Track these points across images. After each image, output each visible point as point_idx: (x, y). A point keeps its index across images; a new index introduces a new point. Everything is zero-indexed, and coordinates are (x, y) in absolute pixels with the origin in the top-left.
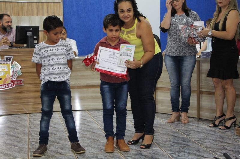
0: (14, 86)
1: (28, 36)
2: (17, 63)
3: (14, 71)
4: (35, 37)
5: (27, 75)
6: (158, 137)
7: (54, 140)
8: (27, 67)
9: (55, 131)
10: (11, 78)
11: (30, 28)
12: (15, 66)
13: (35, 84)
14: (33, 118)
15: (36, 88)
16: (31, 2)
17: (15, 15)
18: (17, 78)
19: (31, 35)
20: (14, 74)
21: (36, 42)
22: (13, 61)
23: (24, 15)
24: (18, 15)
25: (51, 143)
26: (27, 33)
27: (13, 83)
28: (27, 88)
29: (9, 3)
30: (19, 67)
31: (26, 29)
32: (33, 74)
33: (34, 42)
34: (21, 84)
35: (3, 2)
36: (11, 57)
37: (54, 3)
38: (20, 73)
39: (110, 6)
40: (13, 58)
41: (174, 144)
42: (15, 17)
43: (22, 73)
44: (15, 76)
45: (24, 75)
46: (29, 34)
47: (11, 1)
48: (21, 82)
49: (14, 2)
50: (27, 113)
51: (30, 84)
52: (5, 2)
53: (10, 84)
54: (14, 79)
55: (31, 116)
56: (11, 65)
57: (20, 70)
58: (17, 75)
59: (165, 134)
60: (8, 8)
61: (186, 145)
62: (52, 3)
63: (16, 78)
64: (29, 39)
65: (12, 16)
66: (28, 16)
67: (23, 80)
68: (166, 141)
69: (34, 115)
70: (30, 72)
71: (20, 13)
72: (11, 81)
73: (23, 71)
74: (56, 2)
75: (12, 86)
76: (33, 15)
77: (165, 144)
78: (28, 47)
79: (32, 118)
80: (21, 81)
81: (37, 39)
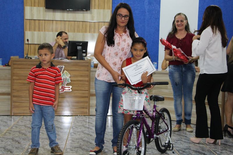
0: (64, 92)
1: (78, 49)
2: (67, 72)
3: (64, 79)
4: (84, 51)
5: (75, 83)
6: (180, 145)
7: (88, 140)
8: (75, 76)
9: (92, 132)
10: (62, 85)
11: (80, 43)
12: (65, 75)
13: (81, 90)
14: (77, 120)
15: (81, 94)
16: (85, 22)
17: (72, 32)
18: (67, 84)
19: (81, 49)
20: (64, 81)
21: (84, 55)
22: (64, 70)
23: (79, 32)
24: (74, 32)
25: (85, 143)
26: (78, 47)
27: (63, 89)
28: (75, 94)
29: (67, 22)
30: (68, 75)
31: (77, 44)
32: (79, 82)
33: (82, 55)
34: (69, 90)
35: (63, 21)
36: (63, 67)
37: (104, 22)
38: (69, 80)
39: (152, 26)
40: (64, 68)
41: (192, 151)
42: (71, 33)
43: (70, 81)
44: (65, 83)
45: (73, 82)
46: (79, 48)
47: (69, 20)
48: (70, 89)
49: (72, 21)
50: (74, 115)
51: (77, 90)
52: (65, 21)
53: (61, 90)
54: (64, 86)
55: (76, 118)
56: (62, 74)
57: (69, 78)
58: (67, 82)
59: (187, 143)
60: (67, 26)
61: (203, 154)
62: (103, 22)
63: (65, 85)
64: (79, 52)
65: (69, 33)
66: (82, 32)
67: (71, 87)
68: (186, 149)
69: (79, 118)
70: (78, 81)
71: (76, 30)
72: (62, 88)
73: (71, 79)
74: (106, 21)
75: (62, 92)
76: (86, 32)
77: (184, 152)
78: (77, 59)
79: (75, 120)
80: (69, 87)
81: (86, 52)
